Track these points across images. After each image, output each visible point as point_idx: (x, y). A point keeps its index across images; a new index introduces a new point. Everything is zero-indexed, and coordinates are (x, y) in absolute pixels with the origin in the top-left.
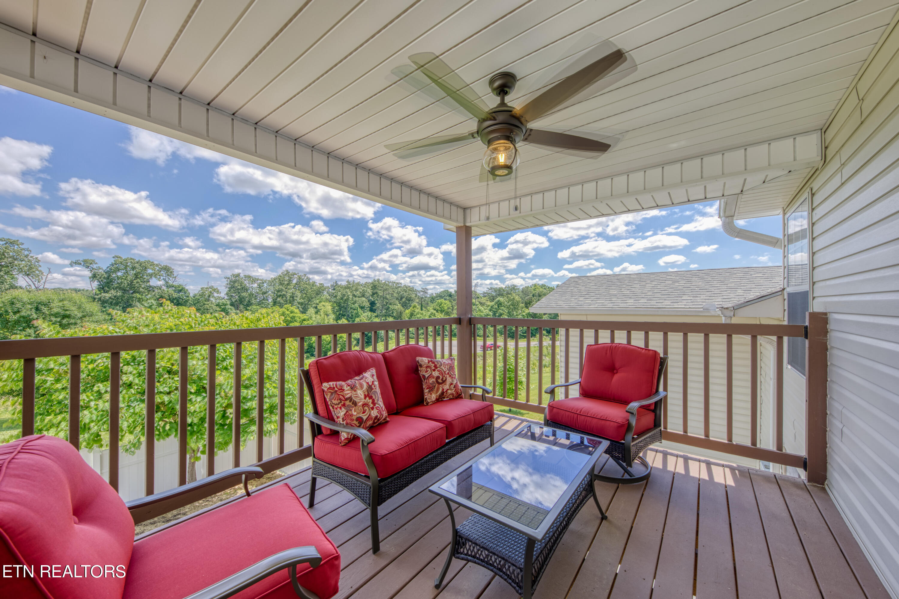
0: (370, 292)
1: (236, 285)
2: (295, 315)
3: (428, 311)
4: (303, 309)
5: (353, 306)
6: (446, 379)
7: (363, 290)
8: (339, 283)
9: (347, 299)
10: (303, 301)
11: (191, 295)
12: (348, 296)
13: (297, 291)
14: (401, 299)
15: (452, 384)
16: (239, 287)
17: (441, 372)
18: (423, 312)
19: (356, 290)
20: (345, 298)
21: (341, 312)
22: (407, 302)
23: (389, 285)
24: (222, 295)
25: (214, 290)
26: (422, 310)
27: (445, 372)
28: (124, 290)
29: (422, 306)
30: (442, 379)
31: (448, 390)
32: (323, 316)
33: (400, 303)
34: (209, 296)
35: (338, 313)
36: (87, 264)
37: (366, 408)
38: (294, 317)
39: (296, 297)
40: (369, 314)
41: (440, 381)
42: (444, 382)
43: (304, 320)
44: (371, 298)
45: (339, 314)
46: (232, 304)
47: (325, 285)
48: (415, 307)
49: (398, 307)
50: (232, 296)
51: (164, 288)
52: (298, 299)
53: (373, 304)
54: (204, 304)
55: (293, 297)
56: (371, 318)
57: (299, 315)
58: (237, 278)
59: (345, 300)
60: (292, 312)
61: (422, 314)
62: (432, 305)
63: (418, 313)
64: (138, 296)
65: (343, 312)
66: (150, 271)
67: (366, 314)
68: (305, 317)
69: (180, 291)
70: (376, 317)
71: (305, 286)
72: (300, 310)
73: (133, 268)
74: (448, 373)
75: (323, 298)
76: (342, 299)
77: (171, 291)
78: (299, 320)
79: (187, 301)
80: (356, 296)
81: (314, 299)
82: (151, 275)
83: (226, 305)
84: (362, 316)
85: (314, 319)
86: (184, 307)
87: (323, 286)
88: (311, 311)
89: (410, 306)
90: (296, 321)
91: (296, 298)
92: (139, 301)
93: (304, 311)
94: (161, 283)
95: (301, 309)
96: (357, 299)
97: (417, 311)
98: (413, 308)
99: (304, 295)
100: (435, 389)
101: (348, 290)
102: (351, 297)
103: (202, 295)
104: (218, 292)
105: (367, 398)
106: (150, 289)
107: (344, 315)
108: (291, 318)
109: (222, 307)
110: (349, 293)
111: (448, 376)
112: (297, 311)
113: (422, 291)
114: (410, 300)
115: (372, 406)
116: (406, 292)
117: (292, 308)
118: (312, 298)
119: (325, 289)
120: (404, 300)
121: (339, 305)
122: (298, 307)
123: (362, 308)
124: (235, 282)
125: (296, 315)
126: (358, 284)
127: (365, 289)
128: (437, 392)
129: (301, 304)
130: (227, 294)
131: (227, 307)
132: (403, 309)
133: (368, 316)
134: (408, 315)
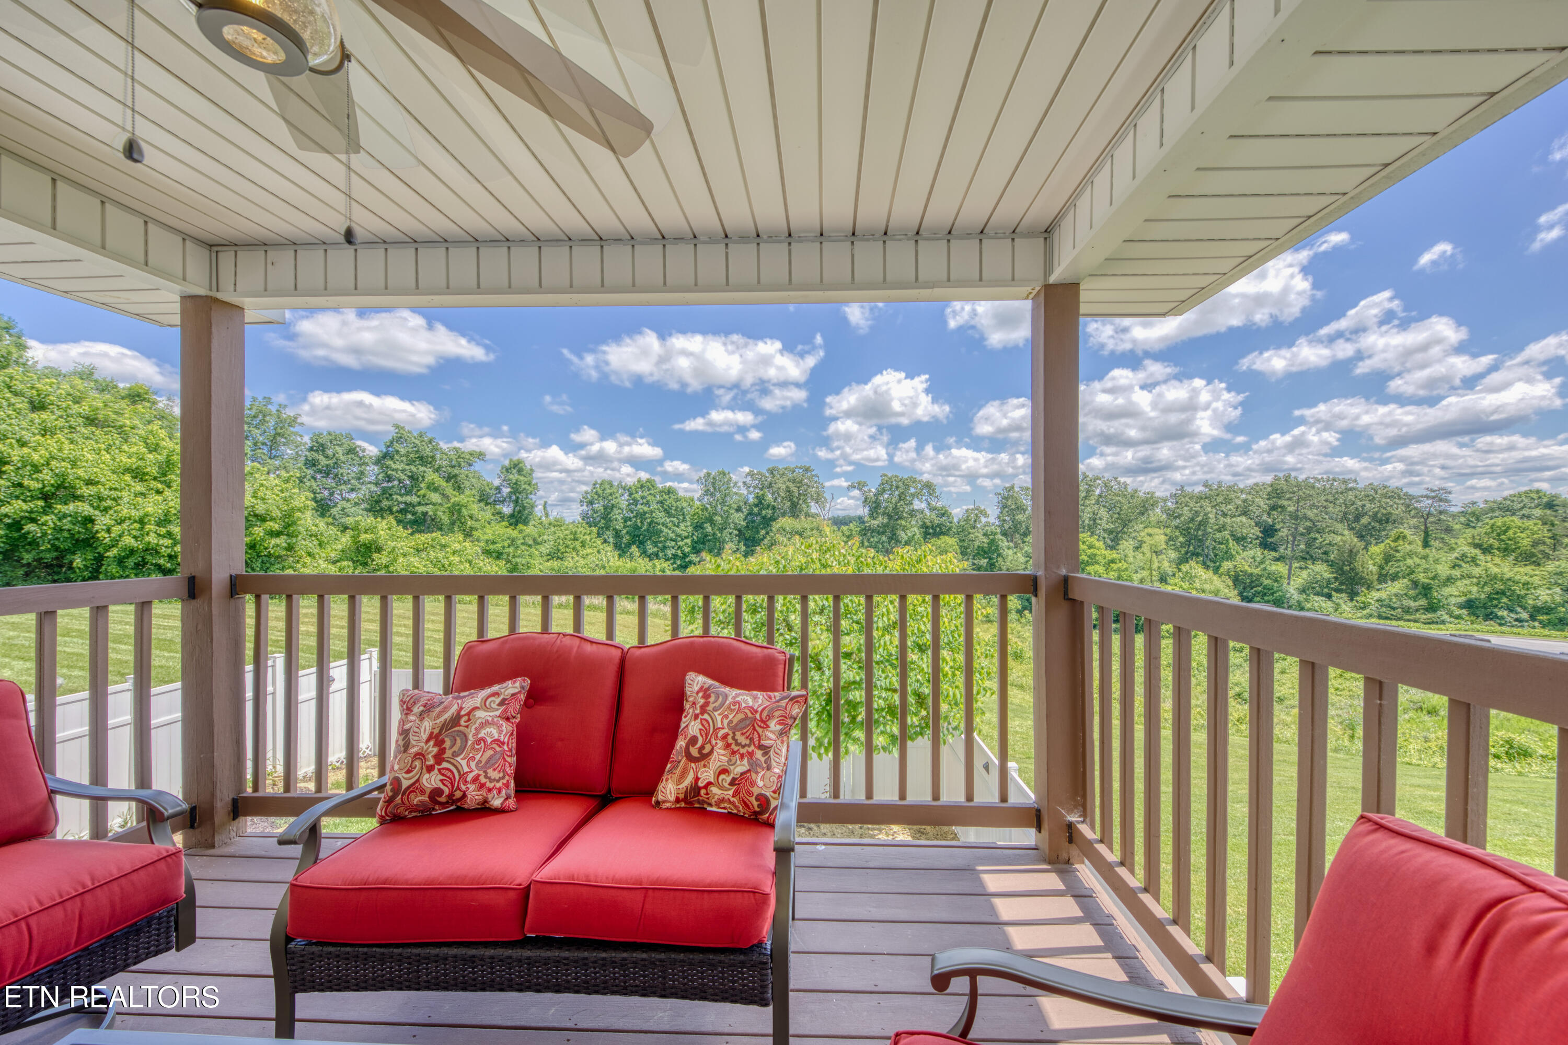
0: (1262, 504)
1: (1009, 503)
2: (1095, 551)
3: (1453, 549)
4: (1112, 541)
5: (1218, 535)
6: (711, 752)
7: (1245, 501)
8: (1188, 489)
9: (1204, 523)
10: (1112, 526)
11: (955, 520)
12: (1206, 514)
13: (1102, 509)
14: (1357, 519)
15: (724, 771)
16: (1013, 507)
17: (705, 731)
18: (1432, 553)
19: (1228, 501)
20: (1200, 518)
21: (1191, 548)
22: (1377, 525)
23: (1313, 487)
24: (992, 519)
25: (981, 512)
26: (1426, 544)
27: (716, 730)
28: (890, 517)
29: (1426, 533)
30: (702, 747)
31: (709, 783)
32: (1148, 555)
33: (1352, 529)
34: (975, 521)
35: (1183, 550)
36: (860, 486)
37: (417, 763)
38: (1095, 555)
39: (1101, 519)
40: (1259, 553)
41: (694, 752)
42: (704, 757)
43: (1113, 561)
44: (1265, 517)
45: (1187, 553)
46: (1005, 534)
47: (1158, 494)
48: (1400, 537)
49: (1346, 537)
50: (1004, 520)
51: (927, 512)
52: (1104, 524)
53: (1269, 531)
54: (969, 533)
55: (1094, 520)
56: (1262, 562)
57: (1104, 552)
58: (1011, 493)
59: (1200, 525)
60: (1090, 547)
61: (1425, 557)
62: (1469, 532)
63: (1410, 554)
64: (903, 523)
65: (1194, 548)
66: (912, 490)
67: (1250, 553)
68: (1115, 556)
69: (943, 515)
70: (1277, 560)
71: (1117, 498)
72: (1105, 543)
73: (897, 487)
74: (725, 737)
75: (1152, 519)
76: (1192, 520)
77: (933, 516)
78: (1103, 561)
79: (950, 529)
80: (1225, 515)
81: (1133, 523)
82: (913, 495)
83: (995, 534)
84: (1238, 558)
85: (1131, 560)
86: (946, 537)
87: (1152, 498)
88: (1127, 545)
89: (1387, 537)
90: (1097, 563)
91: (1099, 522)
92: (903, 530)
93: (1113, 545)
94: (923, 505)
95: (1109, 542)
96: (1228, 520)
97: (1405, 547)
98: (1395, 540)
99: (1116, 516)
100: (678, 771)
101: (1206, 503)
102: (1212, 516)
103: (967, 520)
104: (986, 515)
105: (432, 743)
106: (913, 513)
107: (1198, 555)
108: (1089, 557)
109: (991, 537)
110: (1209, 509)
111: (720, 744)
112: (1100, 544)
113: (1427, 497)
114: (1386, 520)
115: (431, 761)
116: (1372, 501)
117: (1091, 540)
118: (1130, 521)
119: (1157, 502)
120: (1365, 520)
121: (1185, 531)
122: (1104, 538)
123: (1240, 540)
124: (1007, 499)
125: (1099, 553)
126: (1231, 488)
127: (1250, 497)
128: (679, 782)
129: (1110, 532)
130: (998, 517)
131: (996, 537)
132: (1361, 545)
133: (1253, 558)
134: (1379, 559)
